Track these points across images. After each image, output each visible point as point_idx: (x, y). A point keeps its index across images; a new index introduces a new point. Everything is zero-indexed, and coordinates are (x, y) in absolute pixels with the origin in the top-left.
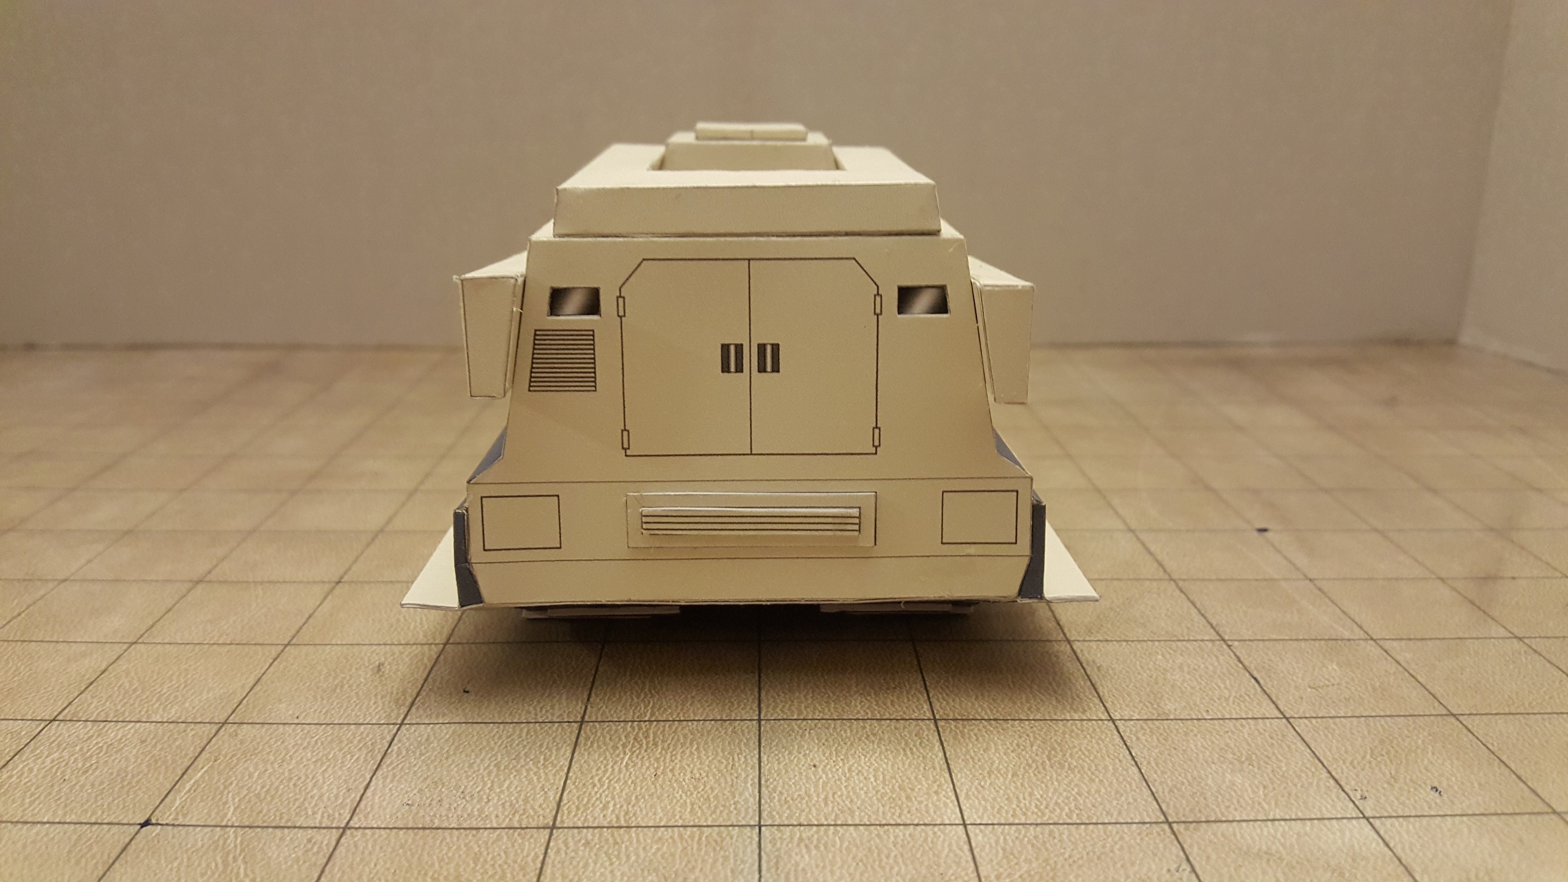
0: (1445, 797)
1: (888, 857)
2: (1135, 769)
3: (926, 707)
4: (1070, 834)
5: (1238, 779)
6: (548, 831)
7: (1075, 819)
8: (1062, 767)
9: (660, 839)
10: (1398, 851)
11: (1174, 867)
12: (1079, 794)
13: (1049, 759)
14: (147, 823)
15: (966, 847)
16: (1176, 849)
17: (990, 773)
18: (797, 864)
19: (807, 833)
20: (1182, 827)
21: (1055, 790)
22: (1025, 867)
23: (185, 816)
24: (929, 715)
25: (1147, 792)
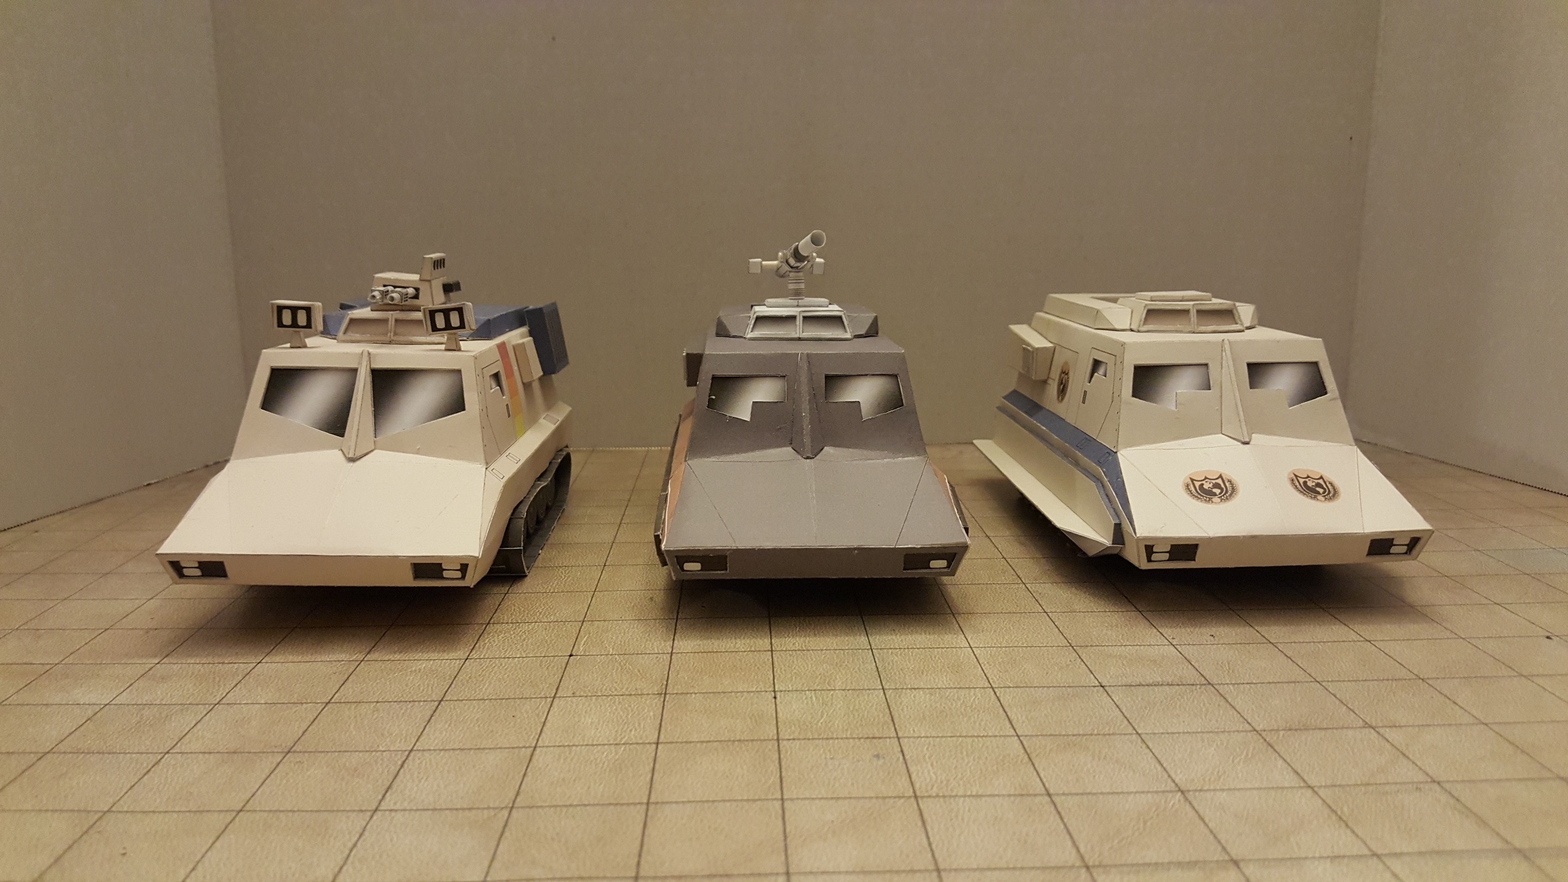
0: (1216, 638)
1: (935, 657)
2: (1057, 629)
3: (948, 609)
4: (1022, 650)
5: (1109, 633)
6: (770, 653)
7: (1025, 645)
8: (1019, 628)
9: (825, 654)
10: (1186, 655)
11: (1073, 660)
12: (1028, 637)
13: (1012, 626)
14: (571, 656)
15: (972, 654)
16: (1074, 654)
17: (983, 631)
18: (892, 661)
19: (894, 651)
20: (1078, 648)
21: (1015, 637)
22: (1001, 660)
23: (589, 652)
24: (949, 612)
25: (1061, 636)
